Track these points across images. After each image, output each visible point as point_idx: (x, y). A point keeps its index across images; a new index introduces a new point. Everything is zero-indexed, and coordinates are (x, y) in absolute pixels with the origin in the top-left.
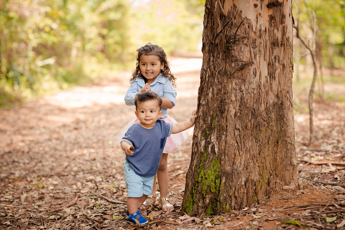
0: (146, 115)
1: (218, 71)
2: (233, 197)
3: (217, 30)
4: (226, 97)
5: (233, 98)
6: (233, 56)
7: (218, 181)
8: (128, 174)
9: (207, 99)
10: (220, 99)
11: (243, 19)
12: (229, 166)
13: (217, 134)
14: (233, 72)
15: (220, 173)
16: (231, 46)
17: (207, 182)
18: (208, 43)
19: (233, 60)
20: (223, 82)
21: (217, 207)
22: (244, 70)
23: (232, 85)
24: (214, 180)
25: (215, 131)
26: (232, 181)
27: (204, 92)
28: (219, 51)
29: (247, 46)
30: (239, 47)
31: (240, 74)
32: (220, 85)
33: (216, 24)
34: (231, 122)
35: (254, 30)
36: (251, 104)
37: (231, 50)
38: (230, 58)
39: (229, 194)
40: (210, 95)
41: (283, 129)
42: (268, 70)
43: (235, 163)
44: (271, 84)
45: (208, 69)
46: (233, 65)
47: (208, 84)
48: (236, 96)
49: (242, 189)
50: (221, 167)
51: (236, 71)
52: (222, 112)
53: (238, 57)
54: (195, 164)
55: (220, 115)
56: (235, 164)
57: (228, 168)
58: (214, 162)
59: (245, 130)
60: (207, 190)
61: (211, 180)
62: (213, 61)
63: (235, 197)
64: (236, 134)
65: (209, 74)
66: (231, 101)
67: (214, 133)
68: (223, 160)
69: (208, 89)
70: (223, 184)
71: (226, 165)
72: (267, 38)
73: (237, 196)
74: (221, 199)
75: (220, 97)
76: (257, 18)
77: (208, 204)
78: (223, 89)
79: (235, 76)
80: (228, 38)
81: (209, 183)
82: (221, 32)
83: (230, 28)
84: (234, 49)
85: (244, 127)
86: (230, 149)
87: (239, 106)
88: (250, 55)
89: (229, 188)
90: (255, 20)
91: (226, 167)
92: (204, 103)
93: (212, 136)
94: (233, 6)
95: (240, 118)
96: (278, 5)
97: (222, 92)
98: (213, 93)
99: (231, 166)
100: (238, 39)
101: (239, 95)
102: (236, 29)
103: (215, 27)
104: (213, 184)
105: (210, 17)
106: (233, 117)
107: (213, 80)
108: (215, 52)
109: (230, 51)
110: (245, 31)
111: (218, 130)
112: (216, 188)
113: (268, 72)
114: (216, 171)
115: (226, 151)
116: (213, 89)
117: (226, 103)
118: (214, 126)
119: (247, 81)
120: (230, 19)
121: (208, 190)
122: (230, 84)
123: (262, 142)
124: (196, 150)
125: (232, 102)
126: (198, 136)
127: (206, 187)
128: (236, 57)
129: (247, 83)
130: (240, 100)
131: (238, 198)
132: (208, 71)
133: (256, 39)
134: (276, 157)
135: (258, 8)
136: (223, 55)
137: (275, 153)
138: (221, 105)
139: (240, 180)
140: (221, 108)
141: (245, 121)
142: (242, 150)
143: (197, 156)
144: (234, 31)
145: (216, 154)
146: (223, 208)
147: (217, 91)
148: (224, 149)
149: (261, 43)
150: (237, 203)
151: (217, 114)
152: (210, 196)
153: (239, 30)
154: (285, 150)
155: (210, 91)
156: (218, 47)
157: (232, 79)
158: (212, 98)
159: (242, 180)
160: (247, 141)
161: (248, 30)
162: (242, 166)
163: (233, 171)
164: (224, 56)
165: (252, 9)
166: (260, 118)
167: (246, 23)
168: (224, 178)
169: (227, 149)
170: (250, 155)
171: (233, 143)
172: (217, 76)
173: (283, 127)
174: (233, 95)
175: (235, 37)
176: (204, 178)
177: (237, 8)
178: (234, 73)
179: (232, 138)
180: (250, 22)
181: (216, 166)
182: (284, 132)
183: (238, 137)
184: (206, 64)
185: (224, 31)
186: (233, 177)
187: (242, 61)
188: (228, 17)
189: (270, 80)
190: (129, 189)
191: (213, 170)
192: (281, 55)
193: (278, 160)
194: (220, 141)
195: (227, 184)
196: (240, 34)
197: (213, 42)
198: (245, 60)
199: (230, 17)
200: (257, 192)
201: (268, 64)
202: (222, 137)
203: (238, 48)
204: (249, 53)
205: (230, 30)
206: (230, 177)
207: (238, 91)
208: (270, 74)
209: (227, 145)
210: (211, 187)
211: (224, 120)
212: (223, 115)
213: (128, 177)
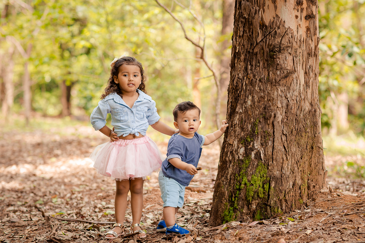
0: (190, 123)
1: (258, 79)
2: (283, 201)
3: (257, 39)
4: (271, 104)
5: (279, 105)
6: (278, 64)
7: (266, 186)
8: (167, 183)
9: (245, 107)
10: (262, 106)
11: (287, 29)
12: (278, 170)
13: (261, 140)
14: (278, 79)
15: (268, 178)
16: (277, 54)
17: (254, 188)
18: (244, 52)
19: (278, 69)
20: (266, 89)
21: (266, 211)
22: (288, 78)
23: (278, 92)
24: (261, 185)
25: (258, 138)
26: (282, 185)
27: (241, 100)
28: (258, 60)
29: (291, 55)
30: (284, 55)
31: (285, 81)
32: (262, 93)
33: (256, 33)
34: (278, 128)
35: (296, 40)
36: (295, 110)
37: (275, 58)
38: (274, 66)
39: (279, 198)
40: (249, 102)
41: (316, 135)
42: (305, 78)
43: (283, 167)
44: (306, 92)
45: (245, 78)
46: (278, 73)
47: (246, 92)
48: (282, 103)
49: (291, 193)
50: (268, 172)
51: (282, 78)
52: (266, 119)
53: (283, 65)
54: (230, 172)
55: (263, 122)
56: (283, 169)
57: (277, 173)
58: (260, 167)
59: (291, 135)
60: (254, 196)
61: (258, 185)
62: (251, 70)
63: (286, 201)
64: (283, 139)
65: (247, 82)
66: (278, 107)
67: (258, 140)
68: (271, 165)
69: (246, 96)
70: (273, 189)
71: (274, 170)
72: (304, 48)
73: (288, 199)
74: (272, 203)
75: (263, 104)
76: (298, 28)
77: (256, 209)
78: (266, 97)
79: (280, 83)
80: (272, 47)
81: (256, 188)
82: (261, 41)
83: (273, 37)
84: (279, 58)
85: (290, 133)
86: (278, 154)
87: (285, 113)
88: (293, 64)
89: (279, 192)
90: (296, 31)
91: (275, 172)
92: (241, 111)
93: (255, 143)
94: (275, 16)
95: (287, 124)
96: (313, 17)
97: (266, 100)
98: (253, 100)
99: (279, 171)
100: (283, 48)
101: (285, 102)
102: (281, 38)
103: (254, 36)
104: (261, 189)
105: (246, 27)
106: (280, 123)
107: (253, 87)
108: (254, 61)
109: (275, 60)
110: (289, 41)
111: (263, 137)
112: (264, 192)
113: (305, 81)
114: (263, 176)
115: (274, 157)
116: (253, 97)
117: (271, 109)
118: (257, 132)
119: (291, 88)
120: (272, 28)
121: (256, 196)
122: (276, 91)
123: (303, 148)
124: (230, 159)
125: (278, 109)
126: (234, 144)
127: (253, 193)
128: (281, 65)
129: (292, 90)
130: (286, 107)
131: (289, 201)
132: (245, 79)
133: (297, 49)
134: (311, 162)
135: (298, 19)
136: (264, 64)
137: (310, 159)
138: (265, 112)
139: (288, 184)
140: (265, 115)
141: (291, 127)
142: (289, 155)
143: (232, 164)
144: (278, 40)
145: (262, 160)
146: (274, 212)
147: (259, 98)
148: (271, 154)
149: (300, 52)
150: (287, 207)
151: (260, 121)
152: (257, 201)
153: (284, 39)
154: (318, 155)
155: (249, 98)
156: (258, 56)
157: (277, 86)
158: (251, 106)
159: (290, 184)
160: (292, 146)
161: (291, 40)
162: (289, 170)
163: (283, 176)
164: (266, 64)
165: (294, 20)
166: (301, 124)
167: (290, 32)
168: (273, 182)
169: (275, 154)
170: (294, 160)
171: (280, 149)
172: (258, 84)
173: (316, 134)
174: (279, 102)
175: (280, 47)
176: (248, 185)
177: (281, 18)
178: (280, 80)
179: (279, 144)
180: (292, 32)
181: (263, 172)
182: (317, 138)
183: (286, 142)
184: (242, 72)
185: (266, 41)
186: (283, 181)
187: (287, 69)
188: (270, 26)
189: (306, 89)
190: (168, 197)
191: (259, 175)
192: (314, 65)
193: (312, 165)
194: (265, 147)
195: (277, 188)
196: (284, 43)
197: (251, 51)
198: (289, 68)
199: (273, 27)
200: (302, 195)
201: (305, 73)
202: (268, 143)
203: (283, 57)
204: (292, 62)
205: (273, 39)
206: (279, 182)
207: (284, 98)
208: (306, 83)
209: (275, 150)
210: (259, 193)
211: (269, 126)
212: (268, 121)
213: (167, 185)
